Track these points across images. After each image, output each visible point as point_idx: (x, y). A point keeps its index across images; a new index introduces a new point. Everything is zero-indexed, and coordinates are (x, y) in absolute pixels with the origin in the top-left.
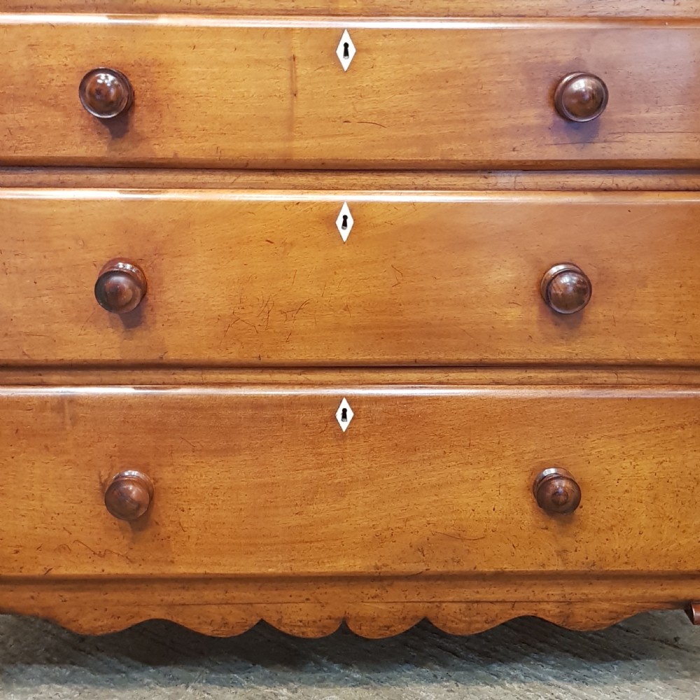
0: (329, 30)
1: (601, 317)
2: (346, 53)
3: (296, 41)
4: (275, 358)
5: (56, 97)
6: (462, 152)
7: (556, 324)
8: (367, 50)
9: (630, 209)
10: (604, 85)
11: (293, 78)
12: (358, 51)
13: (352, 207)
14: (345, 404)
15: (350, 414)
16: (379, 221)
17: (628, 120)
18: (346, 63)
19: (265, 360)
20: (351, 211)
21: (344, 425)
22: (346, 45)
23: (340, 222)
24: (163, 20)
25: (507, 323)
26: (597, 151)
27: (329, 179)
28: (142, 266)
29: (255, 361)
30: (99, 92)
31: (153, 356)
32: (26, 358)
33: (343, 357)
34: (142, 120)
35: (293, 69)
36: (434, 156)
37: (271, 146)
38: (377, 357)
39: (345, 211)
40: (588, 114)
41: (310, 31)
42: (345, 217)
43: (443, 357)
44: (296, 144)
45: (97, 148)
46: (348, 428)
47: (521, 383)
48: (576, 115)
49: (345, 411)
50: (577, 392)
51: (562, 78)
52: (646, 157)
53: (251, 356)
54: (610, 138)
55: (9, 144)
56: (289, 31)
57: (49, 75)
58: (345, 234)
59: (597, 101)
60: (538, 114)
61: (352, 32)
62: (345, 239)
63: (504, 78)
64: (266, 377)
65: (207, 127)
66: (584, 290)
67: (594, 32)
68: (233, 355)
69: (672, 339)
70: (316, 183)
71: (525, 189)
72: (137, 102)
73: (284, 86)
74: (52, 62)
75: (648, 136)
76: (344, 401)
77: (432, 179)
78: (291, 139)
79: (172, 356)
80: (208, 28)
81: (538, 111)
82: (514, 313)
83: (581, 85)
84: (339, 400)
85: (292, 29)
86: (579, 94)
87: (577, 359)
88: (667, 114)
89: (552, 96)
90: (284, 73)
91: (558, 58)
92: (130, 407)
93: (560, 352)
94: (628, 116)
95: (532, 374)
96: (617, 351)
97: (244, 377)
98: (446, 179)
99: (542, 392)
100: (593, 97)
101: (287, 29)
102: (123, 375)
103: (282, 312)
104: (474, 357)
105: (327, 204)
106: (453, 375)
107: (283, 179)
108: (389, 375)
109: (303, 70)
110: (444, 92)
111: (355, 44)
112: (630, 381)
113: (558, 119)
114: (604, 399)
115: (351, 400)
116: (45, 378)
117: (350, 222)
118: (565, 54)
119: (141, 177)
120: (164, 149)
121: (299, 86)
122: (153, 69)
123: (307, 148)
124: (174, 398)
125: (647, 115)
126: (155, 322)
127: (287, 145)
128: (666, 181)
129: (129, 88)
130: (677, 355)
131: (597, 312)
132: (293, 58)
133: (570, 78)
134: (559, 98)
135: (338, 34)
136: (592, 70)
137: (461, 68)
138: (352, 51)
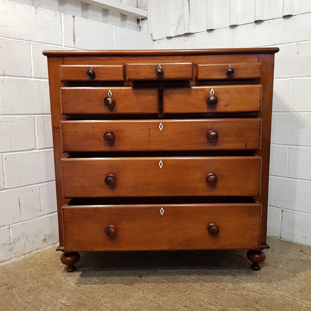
0: (157, 122)
2: (161, 127)
3: (150, 125)
4: (145, 195)
7: (210, 187)
8: (166, 127)
9: (226, 160)
10: (217, 133)
11: (149, 133)
12: (164, 127)
16: (169, 164)
18: (161, 129)
19: (143, 196)
20: (162, 162)
22: (161, 126)
23: (160, 164)
24: (121, 121)
25: (199, 187)
26: (217, 147)
29: (141, 196)
30: (108, 137)
31: (117, 195)
33: (161, 195)
35: (149, 131)
37: (145, 147)
40: (214, 139)
41: (153, 123)
43: (184, 195)
44: (150, 146)
48: (211, 140)
51: (208, 132)
53: (139, 195)
54: (220, 144)
57: (97, 133)
59: (216, 136)
60: (203, 139)
61: (162, 123)
62: (161, 168)
65: (131, 143)
67: (215, 122)
69: (238, 190)
74: (98, 130)
75: (228, 144)
80: (131, 123)
82: (200, 184)
83: (213, 133)
85: (149, 122)
86: (212, 135)
87: (216, 195)
88: (232, 139)
89: (207, 135)
91: (207, 127)
93: (212, 193)
94: (224, 139)
100: (215, 136)
103: (147, 185)
104: (191, 195)
105: (157, 160)
109: (151, 131)
111: (163, 126)
113: (208, 140)
117: (162, 164)
118: (209, 126)
120: (121, 148)
121: (151, 134)
122: (119, 131)
125: (227, 139)
127: (148, 147)
129: (114, 135)
130: (239, 194)
132: (150, 128)
133: (210, 131)
134: (208, 136)
135: (159, 123)
136: (215, 130)
137: (186, 130)
138: (162, 127)
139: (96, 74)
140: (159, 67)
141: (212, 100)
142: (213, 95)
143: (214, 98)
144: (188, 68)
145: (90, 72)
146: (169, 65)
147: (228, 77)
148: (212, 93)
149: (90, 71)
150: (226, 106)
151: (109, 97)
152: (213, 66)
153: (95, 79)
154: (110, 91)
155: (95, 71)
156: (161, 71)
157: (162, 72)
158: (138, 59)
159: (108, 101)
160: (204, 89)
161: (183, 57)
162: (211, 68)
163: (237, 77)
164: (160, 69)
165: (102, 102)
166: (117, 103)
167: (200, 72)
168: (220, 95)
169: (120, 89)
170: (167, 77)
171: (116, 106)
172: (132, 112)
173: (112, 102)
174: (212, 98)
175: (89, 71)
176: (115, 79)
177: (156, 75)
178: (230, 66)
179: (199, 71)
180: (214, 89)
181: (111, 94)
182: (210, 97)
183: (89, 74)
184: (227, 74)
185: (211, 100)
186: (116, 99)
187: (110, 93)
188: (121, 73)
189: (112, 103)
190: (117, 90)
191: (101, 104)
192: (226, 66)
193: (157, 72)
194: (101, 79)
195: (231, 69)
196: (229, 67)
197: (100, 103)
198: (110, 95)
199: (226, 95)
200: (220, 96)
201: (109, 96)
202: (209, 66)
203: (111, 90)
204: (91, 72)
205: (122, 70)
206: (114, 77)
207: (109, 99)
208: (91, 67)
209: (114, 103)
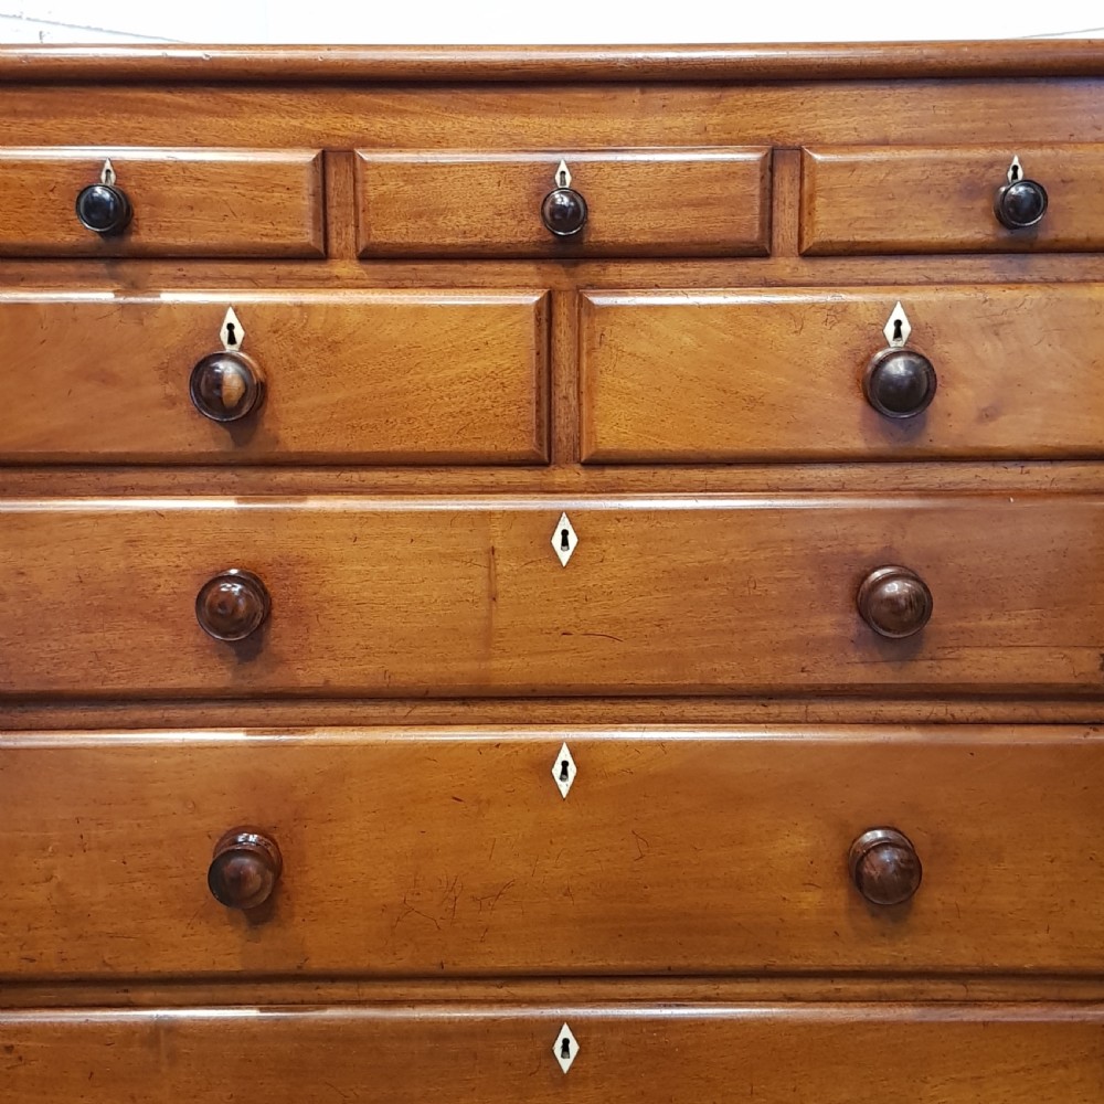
0: (542, 513)
1: (938, 905)
2: (565, 543)
3: (496, 528)
4: (465, 966)
5: (163, 608)
6: (729, 673)
7: (874, 915)
8: (593, 539)
9: (972, 751)
10: (925, 587)
11: (492, 577)
12: (581, 540)
13: (575, 749)
14: (566, 1032)
15: (574, 1047)
16: (614, 769)
17: (963, 631)
18: (564, 556)
19: (449, 968)
20: (573, 754)
21: (565, 1064)
22: (565, 533)
23: (557, 770)
24: (313, 504)
25: (801, 913)
26: (922, 671)
27: (542, 710)
28: (276, 836)
29: (435, 969)
30: (222, 605)
31: (288, 965)
32: (107, 969)
33: (563, 964)
34: (281, 635)
35: (491, 565)
36: (691, 679)
37: (462, 668)
38: (612, 963)
39: (565, 755)
40: (904, 627)
41: (515, 514)
42: (565, 764)
43: (709, 962)
44: (496, 664)
45: (220, 676)
46: (571, 1068)
47: (825, 999)
48: (886, 629)
49: (566, 1042)
50: (909, 1013)
51: (867, 575)
52: (992, 680)
53: (429, 963)
54: (939, 654)
55: (95, 673)
56: (487, 515)
57: (155, 581)
58: (564, 787)
59: (919, 608)
60: (833, 623)
61: (573, 516)
62: (564, 794)
63: (786, 573)
64: (450, 991)
65: (370, 643)
66: (911, 870)
67: (911, 513)
68: (403, 961)
69: (1043, 936)
70: (524, 715)
71: (821, 722)
72: (275, 612)
73: (479, 587)
74: (159, 562)
75: (993, 652)
76: (565, 1028)
77: (689, 709)
78: (488, 658)
79: (316, 964)
80: (375, 513)
81: (834, 618)
82: (811, 899)
83: (894, 588)
84: (557, 1024)
85: (491, 513)
86: (892, 601)
87: (908, 966)
88: (1020, 622)
89: (855, 598)
90: (479, 571)
91: (861, 547)
92: (254, 1037)
93: (882, 954)
94: (964, 624)
95: (842, 985)
96: (964, 954)
97: (420, 991)
98: (707, 709)
99: (856, 1013)
100: (910, 604)
101: (483, 513)
102: (245, 991)
103: (474, 899)
104: (752, 962)
105: (540, 745)
106: (725, 988)
107: (477, 710)
108: (630, 988)
109: (504, 566)
110: (702, 593)
111: (577, 531)
112: (985, 995)
113: (864, 628)
114: (948, 1024)
115: (576, 1026)
116: (133, 996)
117: (572, 770)
118: (870, 541)
119: (278, 711)
120: (309, 675)
121: (500, 587)
122: (298, 569)
123: (510, 668)
124: (317, 1023)
125: (985, 623)
126: (292, 915)
127: (483, 665)
128: (1023, 710)
129: (265, 595)
130: (1053, 959)
131: (933, 898)
132: (493, 550)
133: (878, 574)
134: (864, 601)
135: (555, 517)
136: (909, 562)
137: (726, 560)
138: (573, 539)
139: (142, 211)
140: (558, 177)
141: (901, 378)
142: (901, 344)
143: (909, 365)
144: (735, 188)
145: (101, 199)
146: (622, 165)
147: (1004, 234)
148: (898, 334)
149: (99, 190)
150: (987, 415)
151: (222, 357)
152: (910, 163)
153: (133, 239)
154: (231, 317)
155: (131, 189)
156: (572, 199)
157: (576, 212)
158: (410, 108)
159: (218, 381)
160: (845, 307)
161: (715, 94)
162: (890, 178)
163: (1062, 236)
164: (563, 192)
165: (181, 388)
166: (278, 389)
167: (819, 201)
168: (946, 348)
169: (301, 306)
170: (606, 238)
171: (268, 412)
172: (375, 448)
173: (246, 386)
174: (898, 367)
175: (91, 187)
176: (265, 240)
177: (537, 224)
178: (1016, 162)
179: (812, 198)
180: (910, 310)
181: (239, 333)
182: (883, 362)
183: (91, 209)
184: (998, 216)
185: (892, 381)
186: (271, 365)
187: (231, 327)
188: (306, 203)
189: (244, 395)
190: (278, 306)
191: (171, 402)
192: (991, 165)
193: (548, 206)
194: (170, 241)
195: (1027, 182)
196: (1010, 173)
197: (170, 389)
198: (232, 340)
199: (988, 348)
200: (949, 353)
201: (229, 348)
202: (881, 163)
203: (236, 310)
204: (107, 196)
205: (307, 183)
206: (255, 227)
207: (227, 369)
208: (108, 166)
209: (258, 391)
